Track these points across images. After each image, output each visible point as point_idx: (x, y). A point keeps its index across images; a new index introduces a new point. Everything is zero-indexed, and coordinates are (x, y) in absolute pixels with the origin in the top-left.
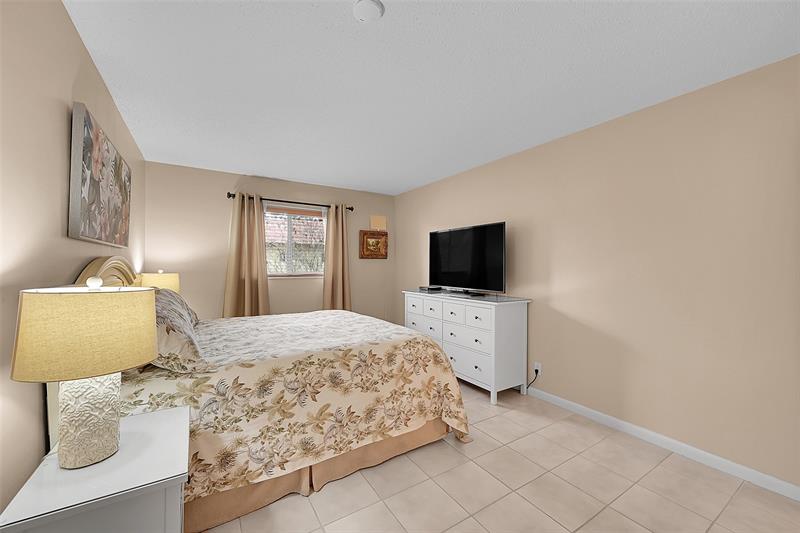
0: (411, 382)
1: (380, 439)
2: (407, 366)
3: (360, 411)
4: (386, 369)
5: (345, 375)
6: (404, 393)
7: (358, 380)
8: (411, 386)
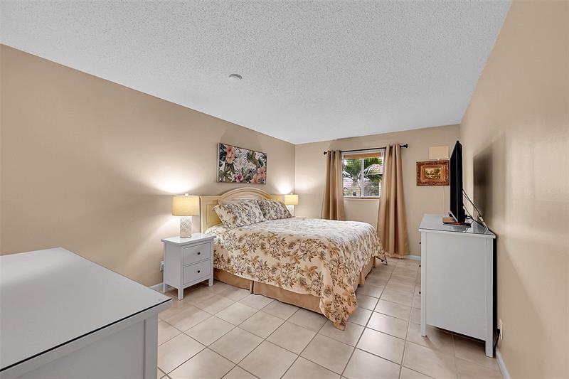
0: (299, 263)
1: (278, 286)
2: (300, 253)
3: (270, 266)
4: (286, 250)
5: (267, 246)
6: (294, 268)
7: (272, 250)
8: (299, 266)
